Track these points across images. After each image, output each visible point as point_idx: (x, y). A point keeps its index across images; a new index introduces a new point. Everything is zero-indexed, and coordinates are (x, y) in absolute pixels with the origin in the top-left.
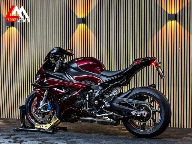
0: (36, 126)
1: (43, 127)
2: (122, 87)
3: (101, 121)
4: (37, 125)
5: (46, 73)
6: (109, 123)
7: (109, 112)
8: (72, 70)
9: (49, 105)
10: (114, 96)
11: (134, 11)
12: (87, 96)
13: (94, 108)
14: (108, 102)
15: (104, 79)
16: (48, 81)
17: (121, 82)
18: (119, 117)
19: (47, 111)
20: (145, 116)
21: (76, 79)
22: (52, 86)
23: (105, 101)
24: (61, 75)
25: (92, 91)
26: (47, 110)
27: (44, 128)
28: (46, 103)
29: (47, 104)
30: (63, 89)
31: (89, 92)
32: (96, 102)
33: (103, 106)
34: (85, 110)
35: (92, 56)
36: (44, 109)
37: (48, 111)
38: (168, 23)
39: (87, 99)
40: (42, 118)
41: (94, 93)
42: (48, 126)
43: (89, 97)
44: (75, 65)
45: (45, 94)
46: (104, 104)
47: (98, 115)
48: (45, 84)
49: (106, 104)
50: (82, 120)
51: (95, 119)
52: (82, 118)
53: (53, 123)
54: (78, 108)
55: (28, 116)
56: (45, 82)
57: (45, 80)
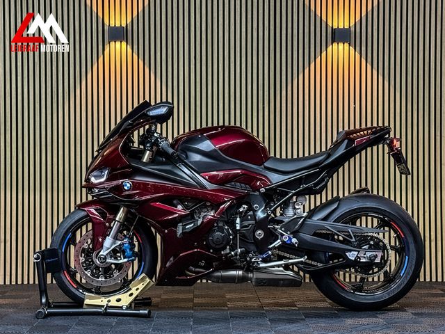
0: (87, 302)
1: (109, 301)
2: (307, 197)
3: (264, 279)
4: (91, 298)
5: (130, 166)
6: (286, 282)
7: (288, 255)
8: (197, 157)
9: (127, 245)
10: (303, 217)
11: (249, 16)
12: (238, 220)
13: (253, 248)
14: (289, 233)
15: (276, 179)
16: (135, 186)
17: (316, 185)
18: (314, 266)
20: (378, 260)
21: (212, 179)
22: (148, 197)
23: (283, 229)
24: (170, 171)
25: (246, 206)
26: (120, 259)
27: (113, 303)
28: (119, 243)
29: (123, 244)
30: (179, 204)
31: (241, 210)
32: (260, 234)
33: (277, 243)
34: (230, 253)
35: (235, 124)
36: (111, 257)
37: (126, 260)
38: (329, 49)
39: (238, 227)
40: (104, 279)
41: (251, 213)
42: (125, 299)
43: (241, 221)
44: (207, 145)
45: (117, 219)
46: (280, 236)
47: (263, 265)
48: (127, 193)
49: (286, 237)
50: (218, 277)
51: (250, 275)
52: (218, 274)
53: (137, 289)
54: (218, 251)
55: (63, 278)
56: (126, 188)
57: (127, 184)
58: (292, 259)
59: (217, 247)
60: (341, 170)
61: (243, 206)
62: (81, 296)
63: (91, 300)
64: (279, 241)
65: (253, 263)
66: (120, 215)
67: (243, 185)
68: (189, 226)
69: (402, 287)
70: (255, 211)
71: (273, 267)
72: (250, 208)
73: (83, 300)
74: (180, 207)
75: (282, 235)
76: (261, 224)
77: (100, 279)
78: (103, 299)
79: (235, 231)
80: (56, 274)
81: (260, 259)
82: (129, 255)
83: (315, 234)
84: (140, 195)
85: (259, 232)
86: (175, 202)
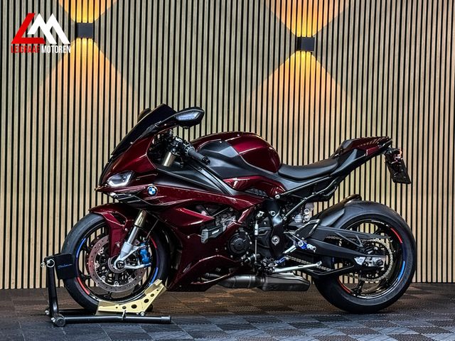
0: (101, 308)
1: (125, 308)
3: (276, 284)
4: (105, 305)
5: (155, 171)
6: (295, 287)
7: (300, 261)
8: (219, 163)
9: (145, 251)
12: (256, 226)
13: (268, 253)
14: (303, 238)
15: (290, 186)
16: (161, 191)
17: (326, 192)
18: (323, 271)
19: (137, 267)
22: (174, 203)
23: (298, 235)
24: (192, 176)
25: (263, 213)
26: (137, 265)
28: (136, 248)
29: (140, 250)
30: (203, 210)
32: (276, 240)
33: (293, 248)
36: (127, 262)
37: (143, 266)
38: (293, 57)
39: (256, 233)
40: (118, 286)
41: (267, 219)
42: (141, 306)
43: (259, 227)
44: (230, 151)
45: (136, 224)
46: (294, 242)
47: (277, 270)
48: (151, 198)
49: (301, 243)
50: (232, 283)
51: (262, 280)
52: (233, 279)
53: (153, 295)
54: (237, 256)
55: (77, 283)
56: (151, 193)
57: (152, 189)
58: (304, 264)
59: (238, 253)
60: (347, 178)
61: (260, 212)
62: (95, 303)
63: (105, 307)
64: (294, 246)
65: (269, 269)
66: (139, 220)
67: (260, 191)
68: (215, 232)
69: (399, 290)
70: (271, 217)
71: (286, 272)
72: (267, 215)
73: (97, 307)
74: (204, 213)
75: (297, 241)
76: (277, 230)
77: (114, 286)
78: (117, 306)
79: (253, 237)
80: (69, 281)
81: (276, 265)
82: (147, 260)
83: (326, 240)
84: (165, 200)
85: (275, 238)
86: (198, 207)
